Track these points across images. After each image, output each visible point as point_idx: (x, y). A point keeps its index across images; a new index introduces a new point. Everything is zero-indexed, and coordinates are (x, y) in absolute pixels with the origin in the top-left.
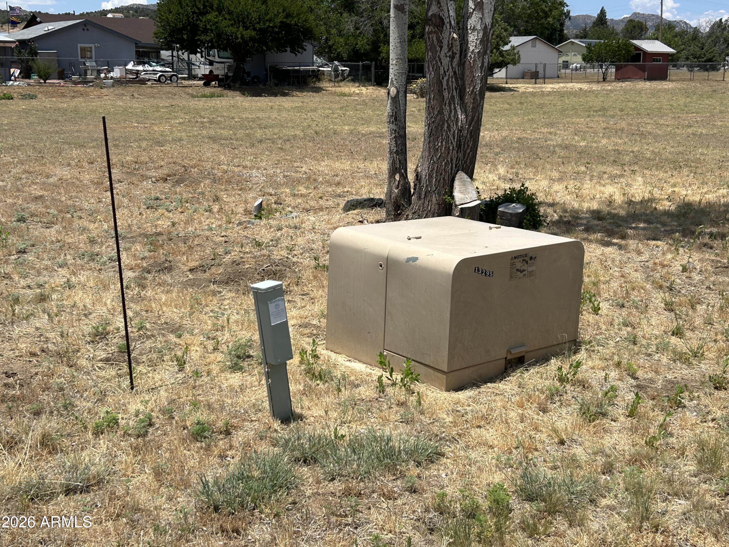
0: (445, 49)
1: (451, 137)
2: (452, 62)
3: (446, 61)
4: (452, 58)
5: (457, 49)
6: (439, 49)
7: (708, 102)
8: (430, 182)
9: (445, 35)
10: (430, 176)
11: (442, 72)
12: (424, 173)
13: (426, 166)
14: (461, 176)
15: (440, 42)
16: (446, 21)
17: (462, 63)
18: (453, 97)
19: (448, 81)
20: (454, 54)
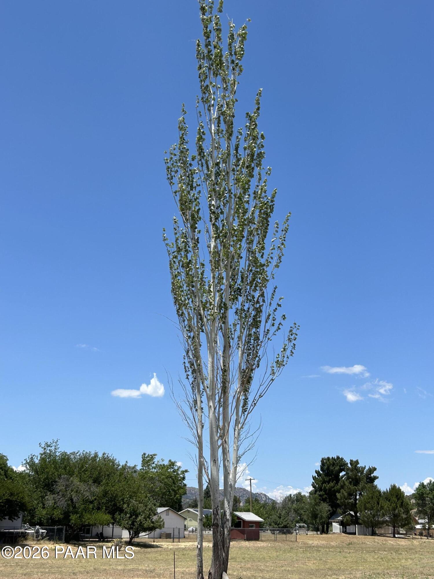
0: (219, 533)
1: (221, 560)
2: (221, 537)
3: (219, 537)
4: (221, 536)
5: (222, 533)
6: (217, 533)
7: (289, 555)
8: (215, 575)
9: (219, 529)
10: (215, 573)
11: (218, 540)
12: (213, 572)
13: (213, 570)
14: (224, 573)
15: (217, 531)
16: (219, 525)
17: (223, 538)
18: (221, 548)
19: (220, 543)
20: (221, 535)
